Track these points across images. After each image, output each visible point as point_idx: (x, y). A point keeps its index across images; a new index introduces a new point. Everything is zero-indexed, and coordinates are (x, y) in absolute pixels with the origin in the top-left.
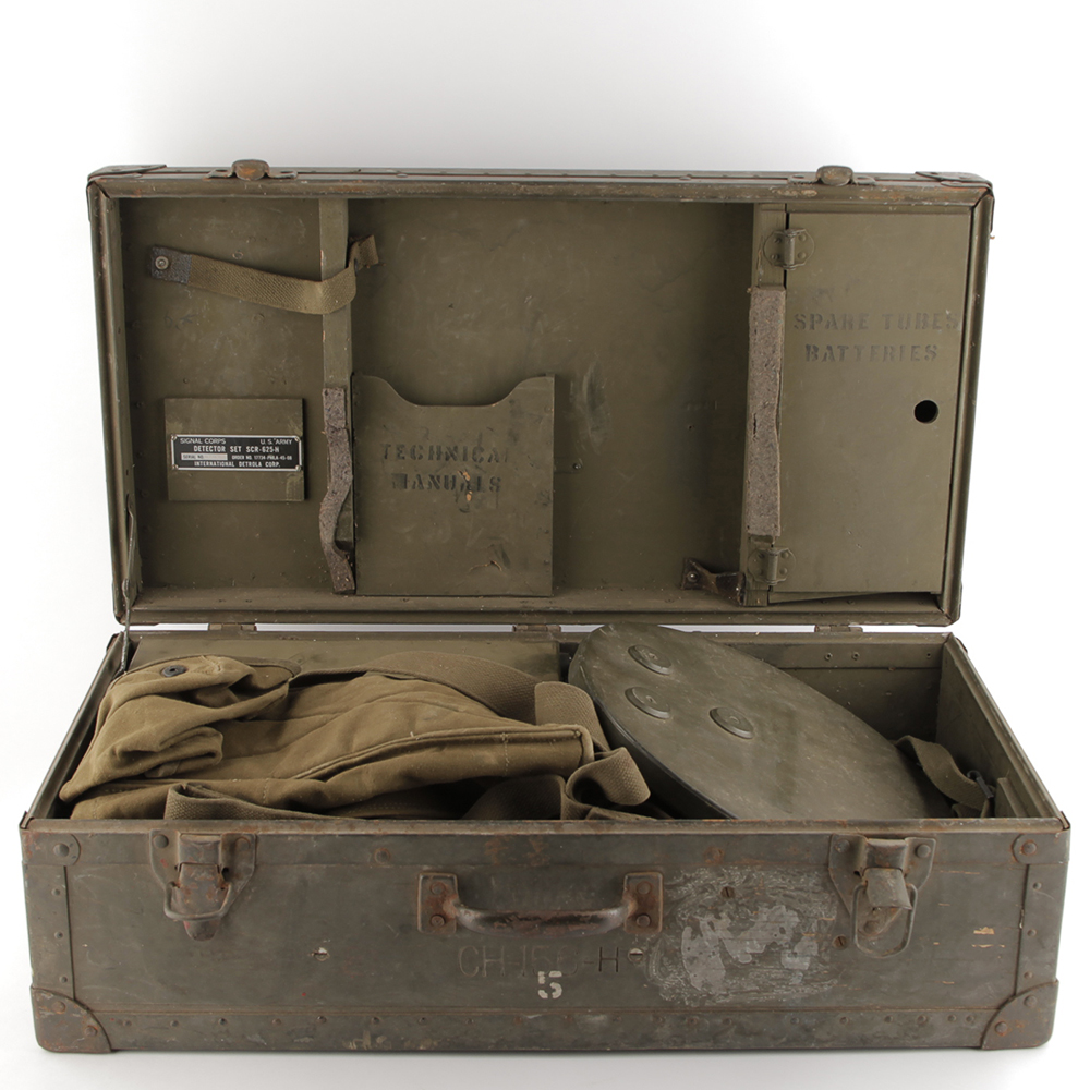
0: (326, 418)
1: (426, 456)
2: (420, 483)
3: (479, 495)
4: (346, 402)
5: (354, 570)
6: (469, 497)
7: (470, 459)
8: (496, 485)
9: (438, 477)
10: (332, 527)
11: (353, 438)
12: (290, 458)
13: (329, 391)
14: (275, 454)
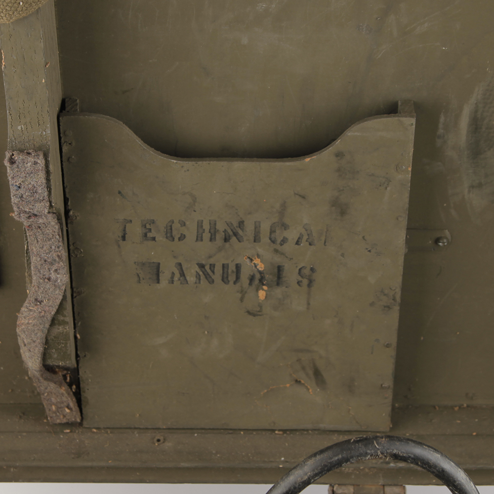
0: (14, 200)
1: (191, 234)
2: (182, 274)
3: (278, 292)
4: (48, 173)
5: (78, 396)
6: (262, 294)
7: (265, 239)
8: (308, 278)
9: (212, 266)
10: (38, 350)
11: (67, 212)
13: (16, 157)
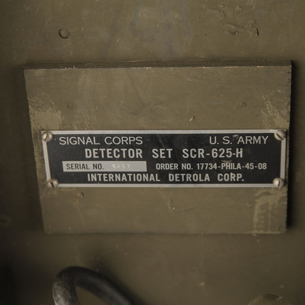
12: (263, 166)
14: (234, 160)
